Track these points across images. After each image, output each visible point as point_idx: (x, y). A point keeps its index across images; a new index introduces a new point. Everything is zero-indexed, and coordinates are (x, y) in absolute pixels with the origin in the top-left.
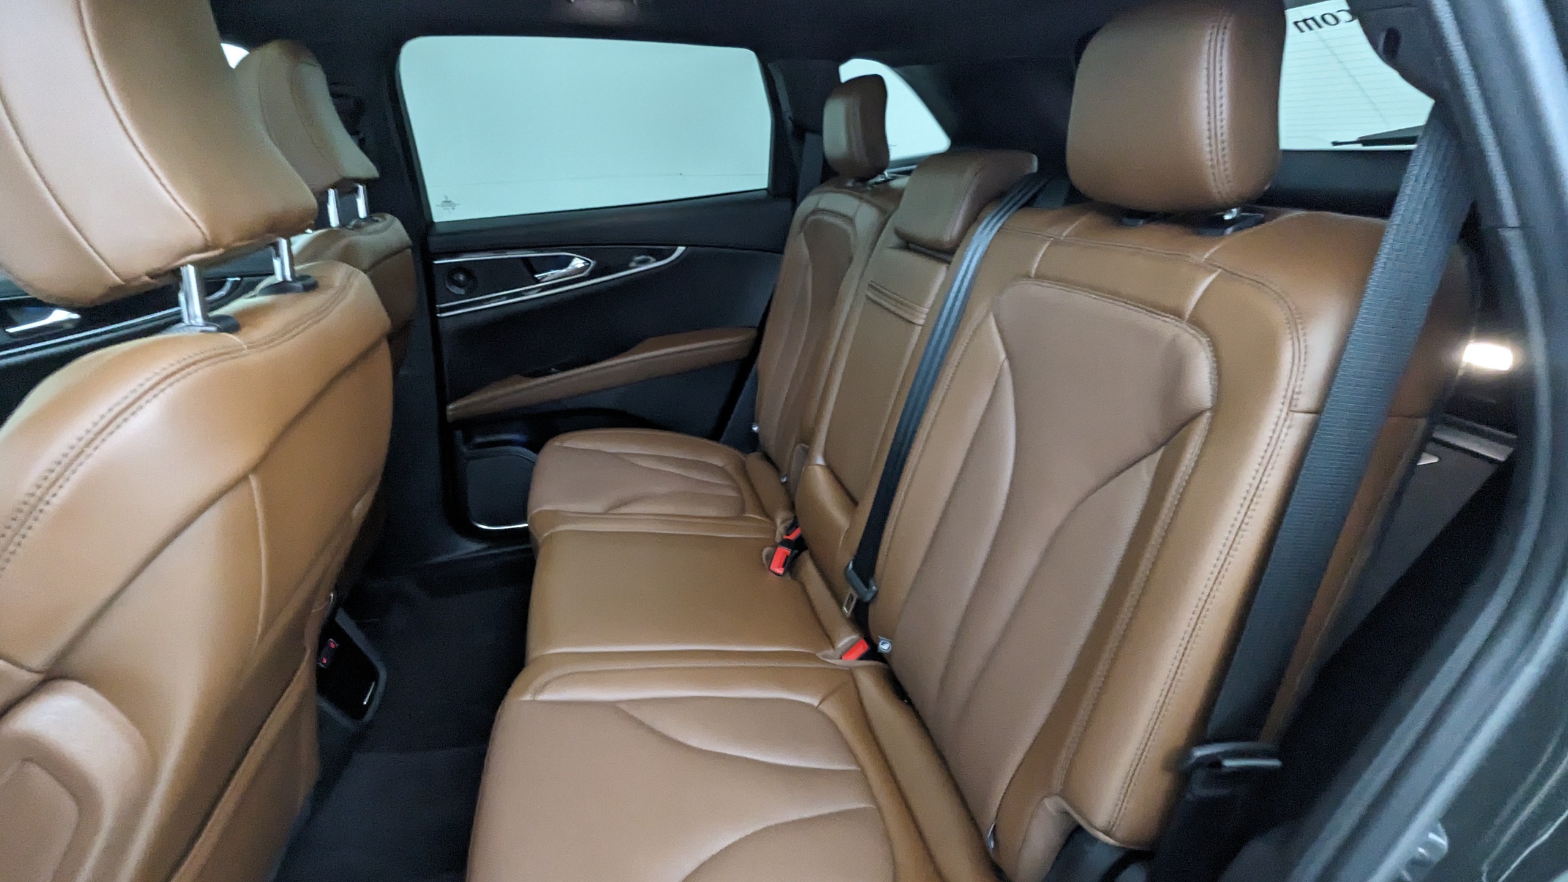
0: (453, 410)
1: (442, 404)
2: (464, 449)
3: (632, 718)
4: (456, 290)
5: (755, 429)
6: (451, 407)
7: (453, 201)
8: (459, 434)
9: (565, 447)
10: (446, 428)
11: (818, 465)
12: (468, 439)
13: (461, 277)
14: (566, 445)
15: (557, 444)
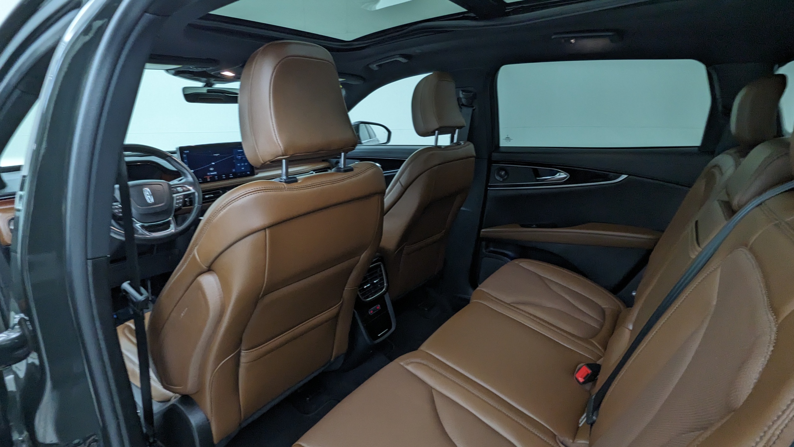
0: (484, 232)
1: (480, 228)
2: (484, 251)
3: (433, 402)
4: (498, 178)
5: (634, 294)
6: (483, 230)
7: (510, 138)
8: (484, 243)
9: (520, 266)
10: (479, 239)
11: (629, 329)
12: (487, 247)
13: (503, 173)
14: (521, 264)
15: (517, 262)
